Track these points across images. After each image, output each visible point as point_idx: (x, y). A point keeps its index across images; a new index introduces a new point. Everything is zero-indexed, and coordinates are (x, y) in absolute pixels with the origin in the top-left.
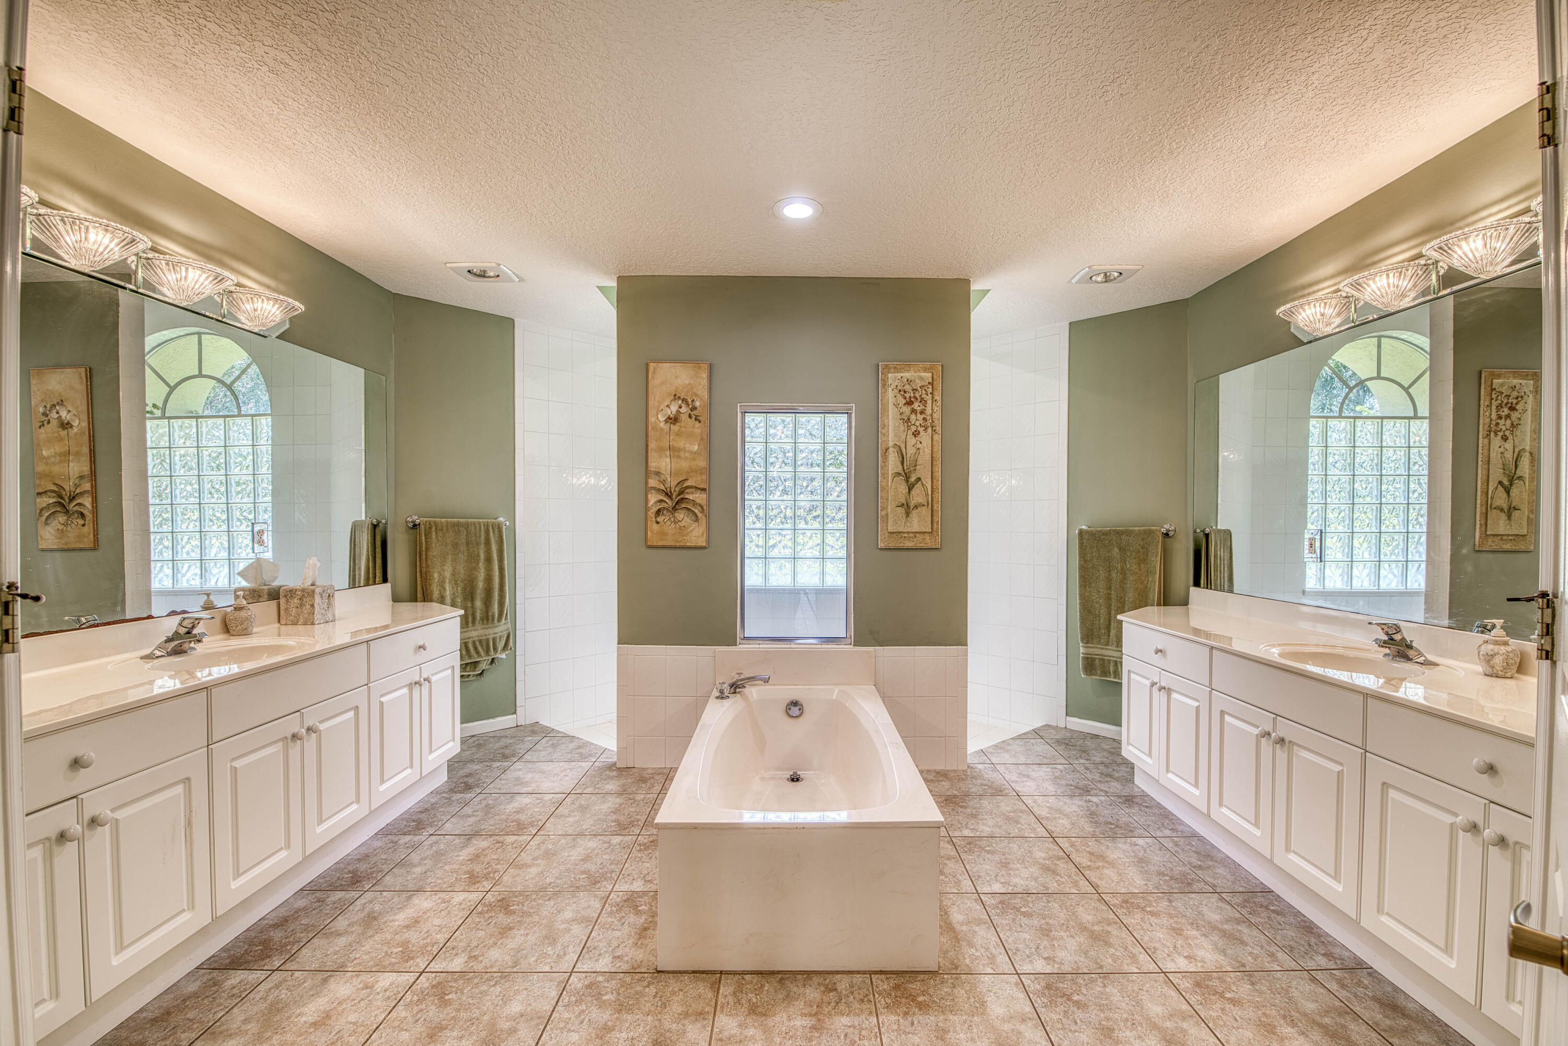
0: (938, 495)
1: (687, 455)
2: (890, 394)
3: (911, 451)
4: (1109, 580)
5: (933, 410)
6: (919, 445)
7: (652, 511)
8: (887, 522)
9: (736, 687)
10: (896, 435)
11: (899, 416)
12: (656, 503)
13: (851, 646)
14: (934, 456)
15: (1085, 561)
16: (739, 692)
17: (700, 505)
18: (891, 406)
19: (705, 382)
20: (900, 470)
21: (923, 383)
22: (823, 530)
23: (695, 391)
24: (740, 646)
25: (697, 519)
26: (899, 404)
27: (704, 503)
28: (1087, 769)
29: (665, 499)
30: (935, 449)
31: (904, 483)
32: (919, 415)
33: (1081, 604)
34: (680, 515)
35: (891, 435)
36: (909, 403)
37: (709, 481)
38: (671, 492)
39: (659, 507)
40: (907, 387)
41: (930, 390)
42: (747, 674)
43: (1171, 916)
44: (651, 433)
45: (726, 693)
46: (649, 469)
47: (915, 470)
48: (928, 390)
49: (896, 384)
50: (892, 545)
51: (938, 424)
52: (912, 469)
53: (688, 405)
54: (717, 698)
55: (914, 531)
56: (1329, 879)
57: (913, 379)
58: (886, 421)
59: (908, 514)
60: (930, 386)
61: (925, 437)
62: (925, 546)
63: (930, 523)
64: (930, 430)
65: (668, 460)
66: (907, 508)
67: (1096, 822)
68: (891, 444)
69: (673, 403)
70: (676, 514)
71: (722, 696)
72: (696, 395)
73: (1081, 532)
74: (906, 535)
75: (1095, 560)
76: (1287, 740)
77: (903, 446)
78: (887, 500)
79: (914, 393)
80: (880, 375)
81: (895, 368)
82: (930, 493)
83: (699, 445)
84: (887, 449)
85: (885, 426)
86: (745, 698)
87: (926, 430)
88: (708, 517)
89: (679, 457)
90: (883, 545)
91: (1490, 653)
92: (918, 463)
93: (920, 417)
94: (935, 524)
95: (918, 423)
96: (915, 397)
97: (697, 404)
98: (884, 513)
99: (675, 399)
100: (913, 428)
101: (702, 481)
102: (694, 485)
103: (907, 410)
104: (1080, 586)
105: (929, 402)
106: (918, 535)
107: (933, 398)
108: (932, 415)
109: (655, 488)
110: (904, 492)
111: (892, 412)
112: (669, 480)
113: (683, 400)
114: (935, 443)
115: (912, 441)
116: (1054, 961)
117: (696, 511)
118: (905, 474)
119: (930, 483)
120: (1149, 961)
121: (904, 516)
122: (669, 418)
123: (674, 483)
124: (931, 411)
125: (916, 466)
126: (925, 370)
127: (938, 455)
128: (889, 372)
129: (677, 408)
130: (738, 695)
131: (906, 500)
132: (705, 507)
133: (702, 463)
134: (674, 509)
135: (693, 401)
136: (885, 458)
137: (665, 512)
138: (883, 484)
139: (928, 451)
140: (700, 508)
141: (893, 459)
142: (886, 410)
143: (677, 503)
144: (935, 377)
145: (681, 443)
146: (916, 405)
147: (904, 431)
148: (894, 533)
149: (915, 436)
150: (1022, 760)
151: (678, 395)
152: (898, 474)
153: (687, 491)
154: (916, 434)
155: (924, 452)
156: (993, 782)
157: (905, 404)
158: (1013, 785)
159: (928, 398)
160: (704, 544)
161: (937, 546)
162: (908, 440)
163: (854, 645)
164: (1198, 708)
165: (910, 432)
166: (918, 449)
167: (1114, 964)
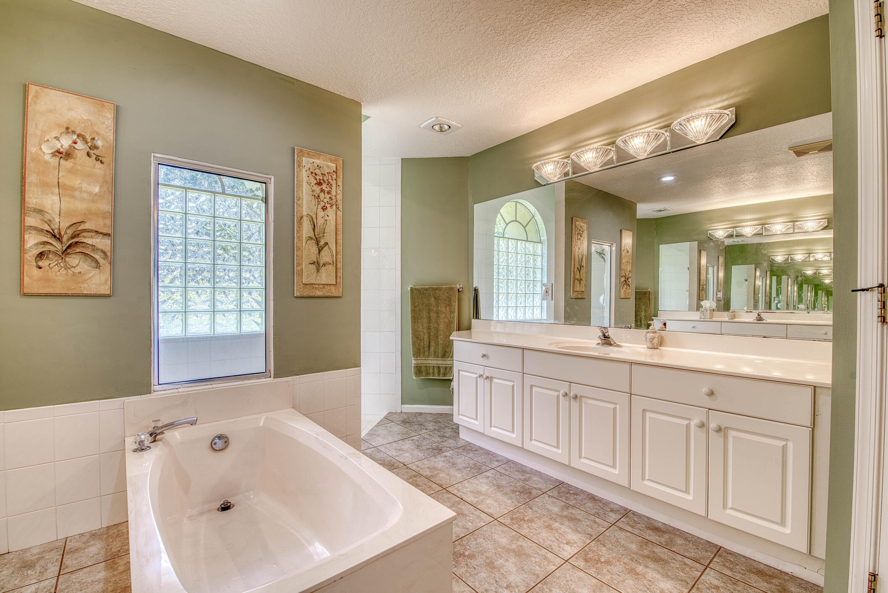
0: (340, 257)
1: (85, 196)
2: (304, 174)
3: (320, 221)
4: (429, 318)
5: (337, 192)
6: (326, 218)
7: (31, 254)
8: (302, 276)
9: (155, 435)
10: (308, 207)
11: (311, 192)
12: (37, 244)
13: (271, 379)
14: (338, 227)
15: (415, 307)
16: (160, 440)
17: (102, 251)
18: (305, 184)
19: (110, 122)
20: (312, 234)
21: (329, 171)
22: (214, 288)
23: (96, 129)
24: (155, 393)
25: (98, 265)
26: (311, 183)
27: (108, 249)
28: (430, 435)
29: (50, 241)
30: (339, 222)
31: (316, 246)
32: (326, 194)
33: (412, 333)
34: (74, 260)
35: (305, 207)
36: (319, 184)
37: (114, 225)
38: (60, 234)
39: (41, 250)
40: (317, 171)
41: (334, 177)
42: (165, 420)
43: (539, 518)
44: (30, 165)
45: (147, 443)
46: (26, 205)
47: (323, 236)
48: (333, 176)
49: (309, 167)
50: (305, 294)
51: (340, 203)
52: (321, 235)
53: (87, 143)
54: (135, 451)
55: (323, 283)
56: (610, 468)
57: (322, 166)
58: (301, 195)
59: (318, 270)
60: (335, 174)
61: (331, 212)
62: (332, 295)
63: (334, 277)
64: (334, 207)
65: (56, 198)
66: (318, 265)
67: (459, 469)
68: (305, 213)
69: (64, 136)
70: (67, 259)
71: (141, 448)
72: (97, 133)
73: (412, 289)
74: (317, 286)
75: (420, 306)
76: (579, 395)
77: (314, 217)
78: (302, 258)
79: (323, 177)
80: (296, 157)
81: (308, 154)
82: (335, 255)
83: (101, 187)
84: (302, 217)
85: (299, 198)
86: (167, 444)
87: (331, 206)
88: (112, 263)
89: (73, 197)
90: (298, 294)
91: (652, 338)
92: (326, 231)
93: (328, 196)
94: (338, 278)
95: (325, 201)
96: (323, 180)
97: (99, 143)
98: (299, 268)
99: (68, 133)
100: (322, 204)
101: (105, 225)
102: (94, 229)
103: (317, 189)
104: (412, 322)
105: (334, 186)
106: (326, 286)
107: (336, 183)
108: (336, 196)
109: (35, 228)
110: (315, 253)
111: (305, 188)
112: (57, 220)
113: (79, 136)
114: (338, 218)
115: (321, 213)
116: (512, 586)
117: (97, 257)
118: (316, 238)
119: (335, 247)
120: (555, 557)
121: (316, 272)
122: (58, 152)
123: (64, 225)
124: (335, 193)
125: (324, 233)
126: (331, 161)
127: (340, 227)
128: (303, 156)
129: (70, 142)
130: (160, 443)
131: (317, 259)
132: (109, 254)
133: (105, 206)
134: (65, 252)
135: (93, 139)
136: (300, 224)
137: (50, 256)
138: (298, 245)
139: (333, 223)
140: (102, 254)
141: (307, 226)
142: (300, 186)
143: (69, 247)
144: (338, 168)
145: (76, 182)
146: (324, 186)
147: (315, 205)
148: (307, 284)
149: (324, 211)
150: (391, 439)
151: (72, 128)
152: (311, 238)
153: (84, 234)
154: (324, 209)
155: (330, 223)
156: (384, 461)
157: (316, 184)
158: (397, 458)
159: (333, 183)
160: (108, 292)
161: (340, 295)
162: (318, 212)
163: (274, 378)
164: (513, 386)
165: (320, 207)
166: (326, 220)
167: (542, 569)
